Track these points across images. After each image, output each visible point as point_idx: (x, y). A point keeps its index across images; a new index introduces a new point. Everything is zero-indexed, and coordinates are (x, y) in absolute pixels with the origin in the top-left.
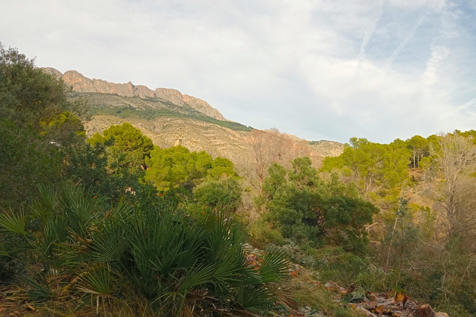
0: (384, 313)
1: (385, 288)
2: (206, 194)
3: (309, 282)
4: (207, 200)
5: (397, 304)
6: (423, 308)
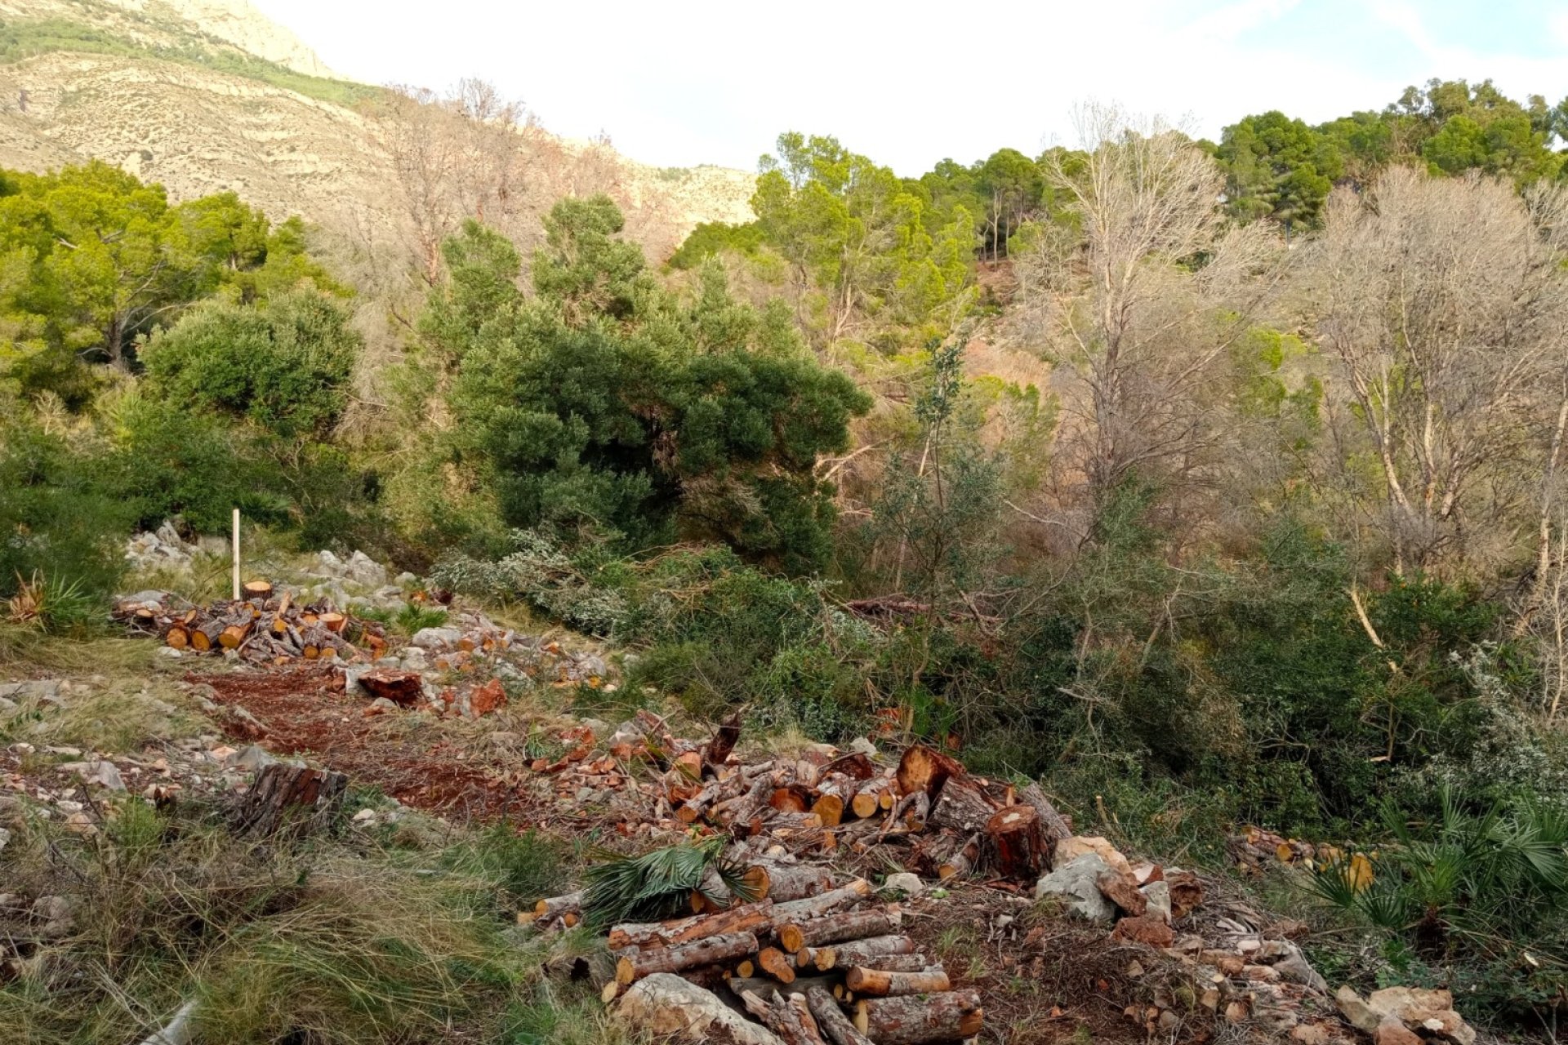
5: (902, 805)
6: (1011, 827)
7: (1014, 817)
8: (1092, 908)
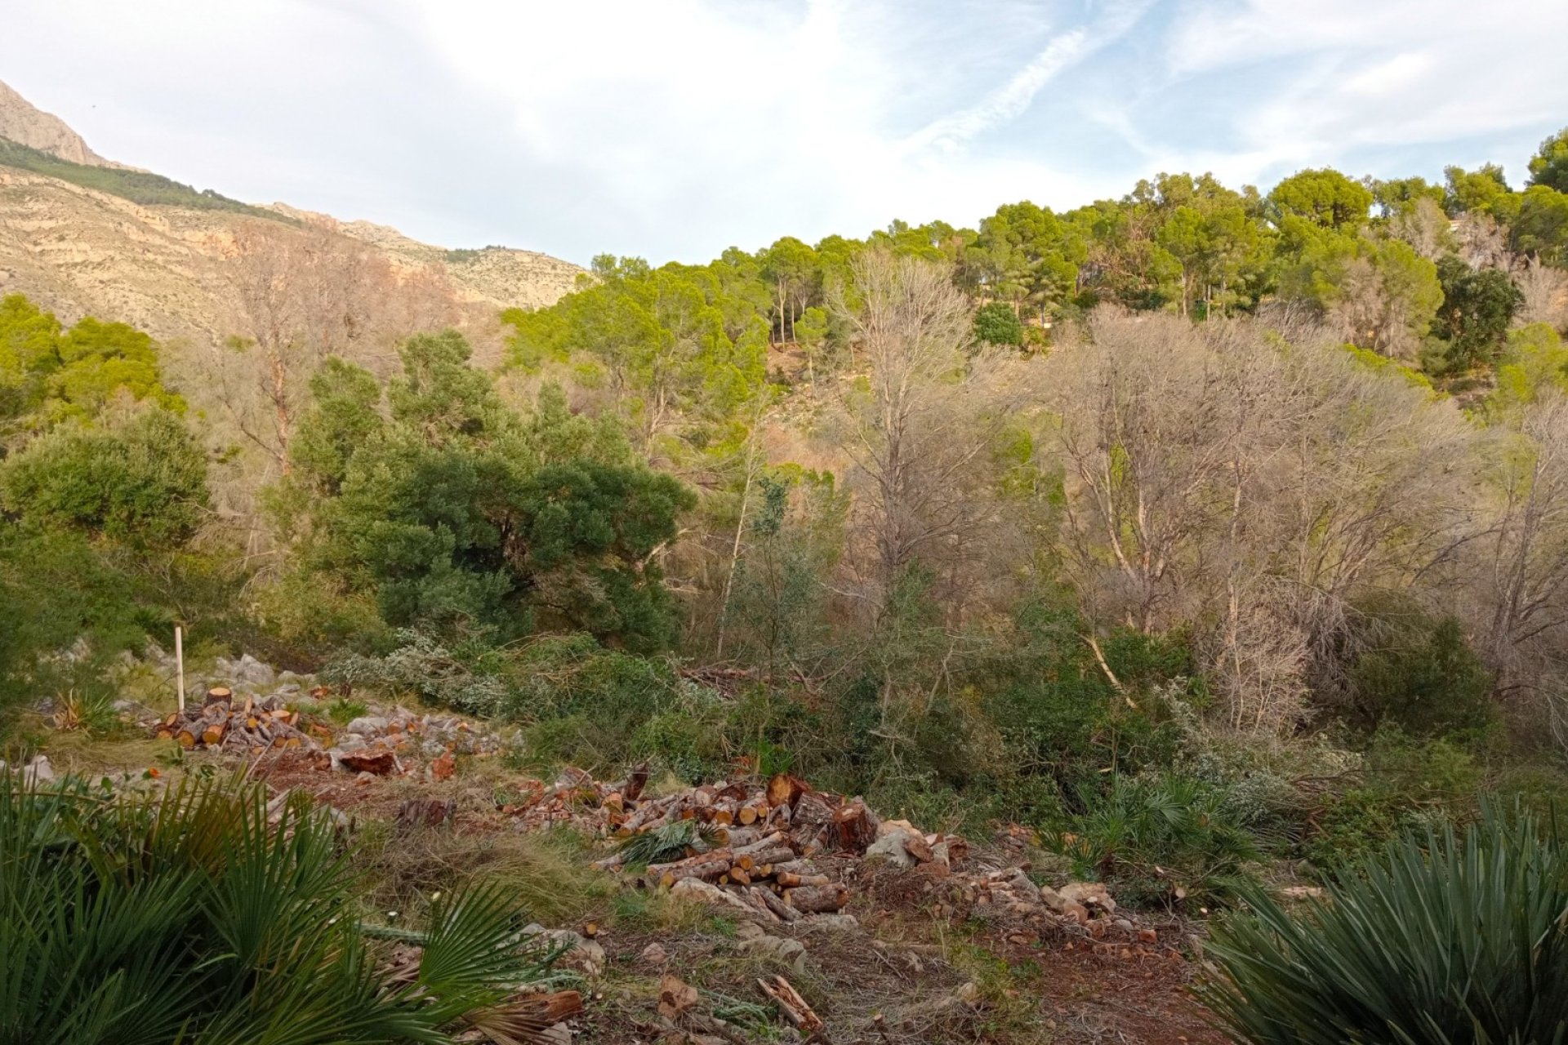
0: (756, 879)
1: (728, 748)
2: (54, 483)
3: (500, 785)
4: (63, 507)
5: (773, 814)
6: (848, 817)
7: (849, 811)
8: (901, 860)
